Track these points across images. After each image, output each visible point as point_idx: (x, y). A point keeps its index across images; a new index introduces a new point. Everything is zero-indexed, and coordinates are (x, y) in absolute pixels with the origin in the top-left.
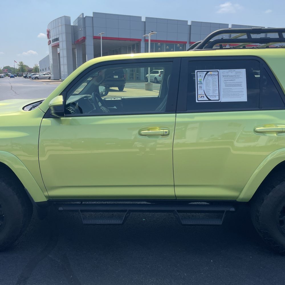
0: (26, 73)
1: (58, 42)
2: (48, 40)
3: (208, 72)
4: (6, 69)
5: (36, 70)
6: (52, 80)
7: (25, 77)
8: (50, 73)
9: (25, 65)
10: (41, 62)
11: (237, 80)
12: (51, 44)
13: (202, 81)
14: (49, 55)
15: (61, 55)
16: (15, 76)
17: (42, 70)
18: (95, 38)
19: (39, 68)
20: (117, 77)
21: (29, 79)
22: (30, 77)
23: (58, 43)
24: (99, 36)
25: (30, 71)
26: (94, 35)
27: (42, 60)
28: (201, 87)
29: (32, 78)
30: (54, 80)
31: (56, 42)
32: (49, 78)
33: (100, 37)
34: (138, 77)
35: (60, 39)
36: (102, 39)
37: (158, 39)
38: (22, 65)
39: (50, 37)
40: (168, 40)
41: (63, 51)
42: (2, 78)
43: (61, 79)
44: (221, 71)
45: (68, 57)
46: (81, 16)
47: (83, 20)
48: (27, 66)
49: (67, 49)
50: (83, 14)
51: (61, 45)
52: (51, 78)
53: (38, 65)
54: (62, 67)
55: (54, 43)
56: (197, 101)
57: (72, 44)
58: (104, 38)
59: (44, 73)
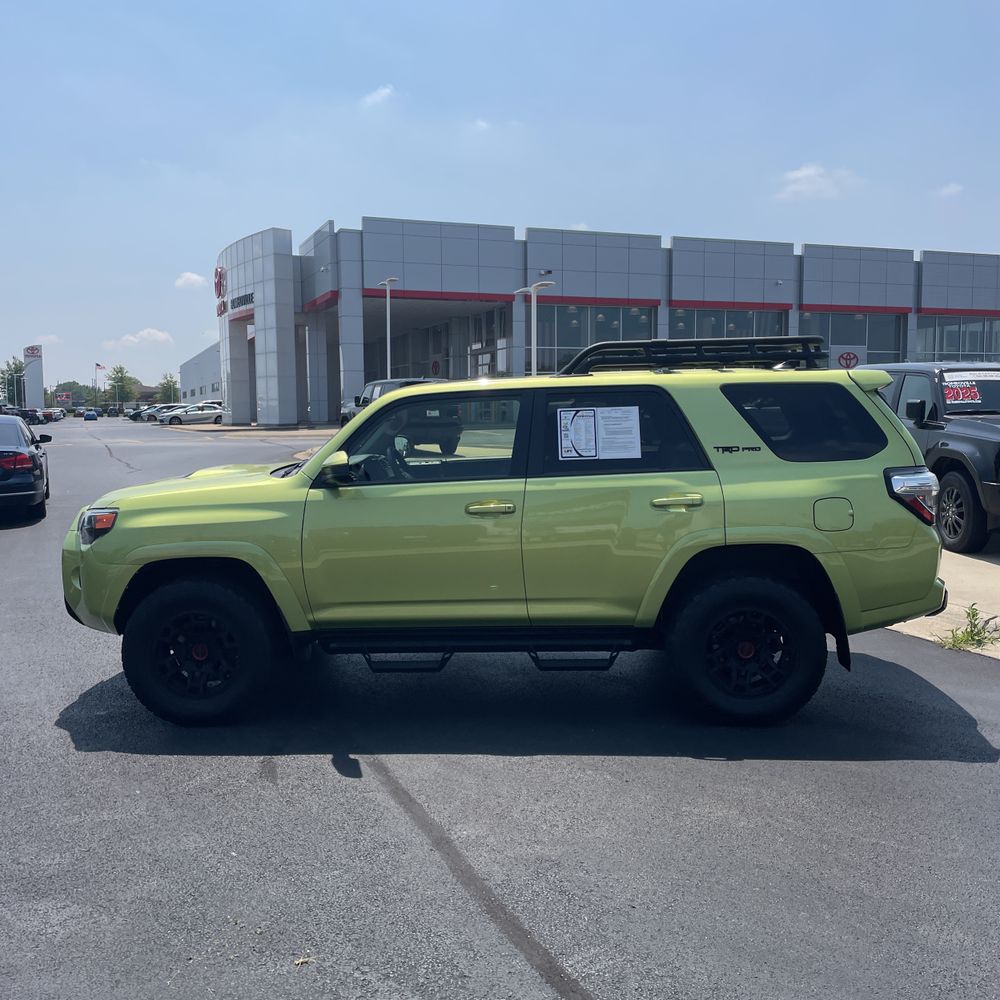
0: (133, 403)
1: (249, 306)
2: (217, 302)
3: (578, 411)
4: (64, 390)
5: (168, 394)
6: (224, 425)
7: (136, 417)
8: (220, 404)
9: (130, 379)
10: (185, 369)
11: (625, 425)
12: (226, 314)
13: (569, 426)
14: (218, 344)
15: (259, 347)
16: (99, 415)
17: (189, 394)
18: (369, 294)
19: (178, 386)
20: (436, 413)
21: (149, 424)
22: (152, 418)
23: (250, 310)
24: (382, 287)
25: (148, 396)
26: (366, 287)
27: (193, 359)
28: (567, 436)
29: (162, 421)
30: (233, 425)
31: (243, 308)
32: (218, 420)
33: (386, 290)
34: (504, 413)
35: (258, 297)
36: (391, 297)
37: (567, 293)
38: (121, 379)
39: (225, 293)
40: (598, 296)
41: (265, 333)
42: (56, 420)
43: (255, 420)
44: (600, 411)
45: (281, 353)
46: (327, 229)
47: (331, 239)
48: (136, 382)
49: (280, 329)
50: (331, 223)
51: (258, 317)
52: (224, 420)
53: (177, 378)
54: (260, 385)
55: (237, 310)
56: (560, 458)
57: (295, 313)
58: (395, 295)
59: (201, 405)
